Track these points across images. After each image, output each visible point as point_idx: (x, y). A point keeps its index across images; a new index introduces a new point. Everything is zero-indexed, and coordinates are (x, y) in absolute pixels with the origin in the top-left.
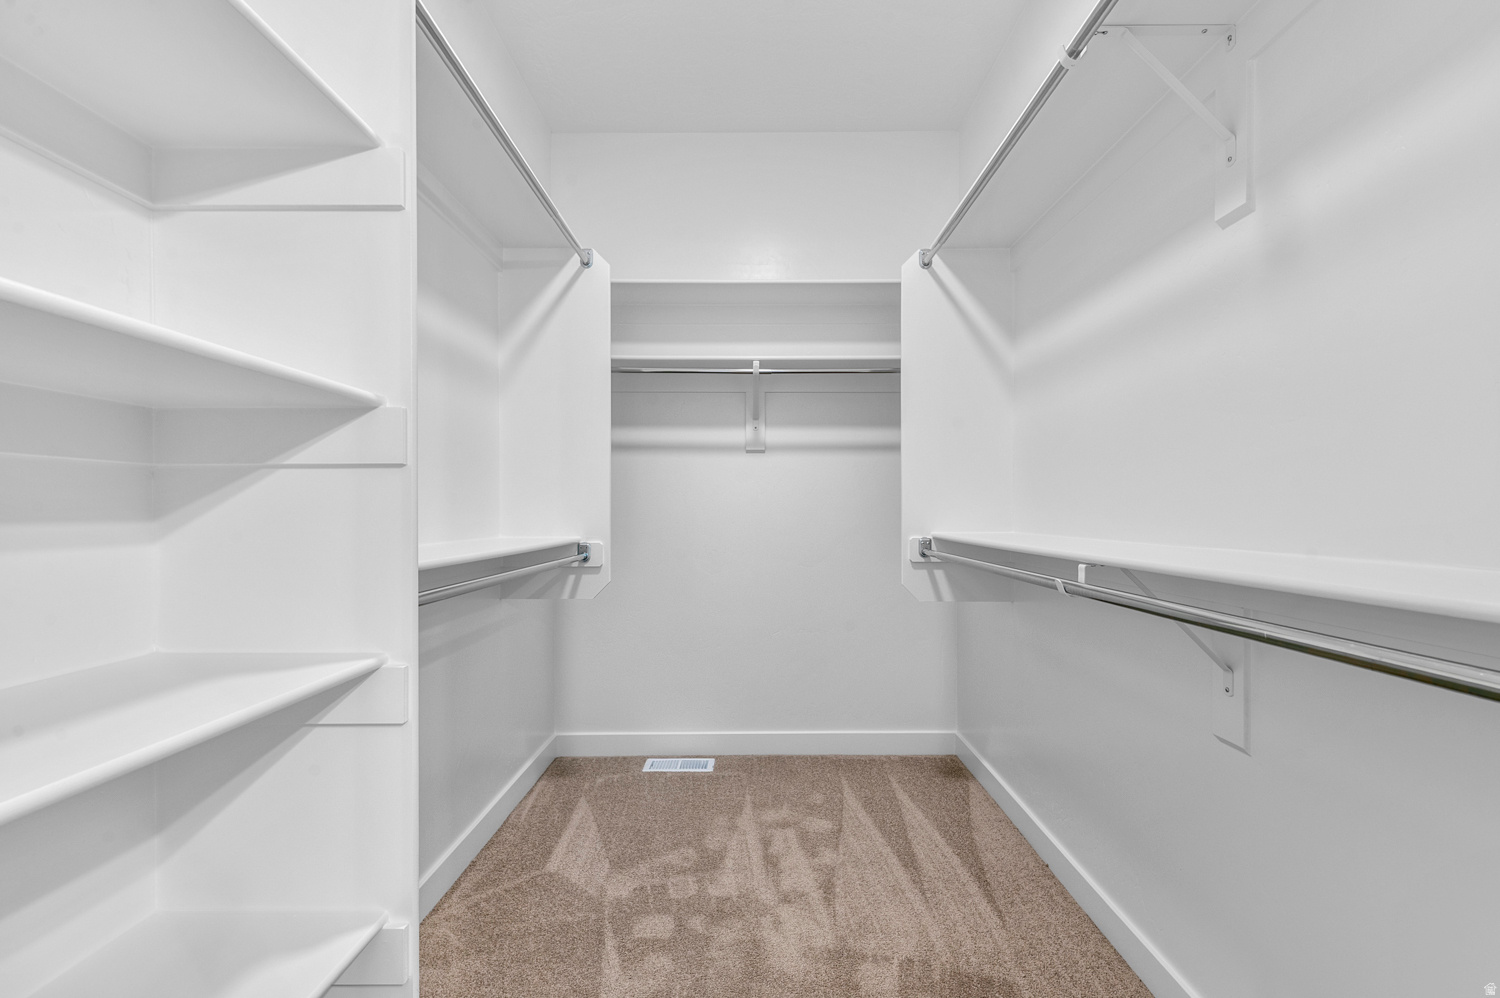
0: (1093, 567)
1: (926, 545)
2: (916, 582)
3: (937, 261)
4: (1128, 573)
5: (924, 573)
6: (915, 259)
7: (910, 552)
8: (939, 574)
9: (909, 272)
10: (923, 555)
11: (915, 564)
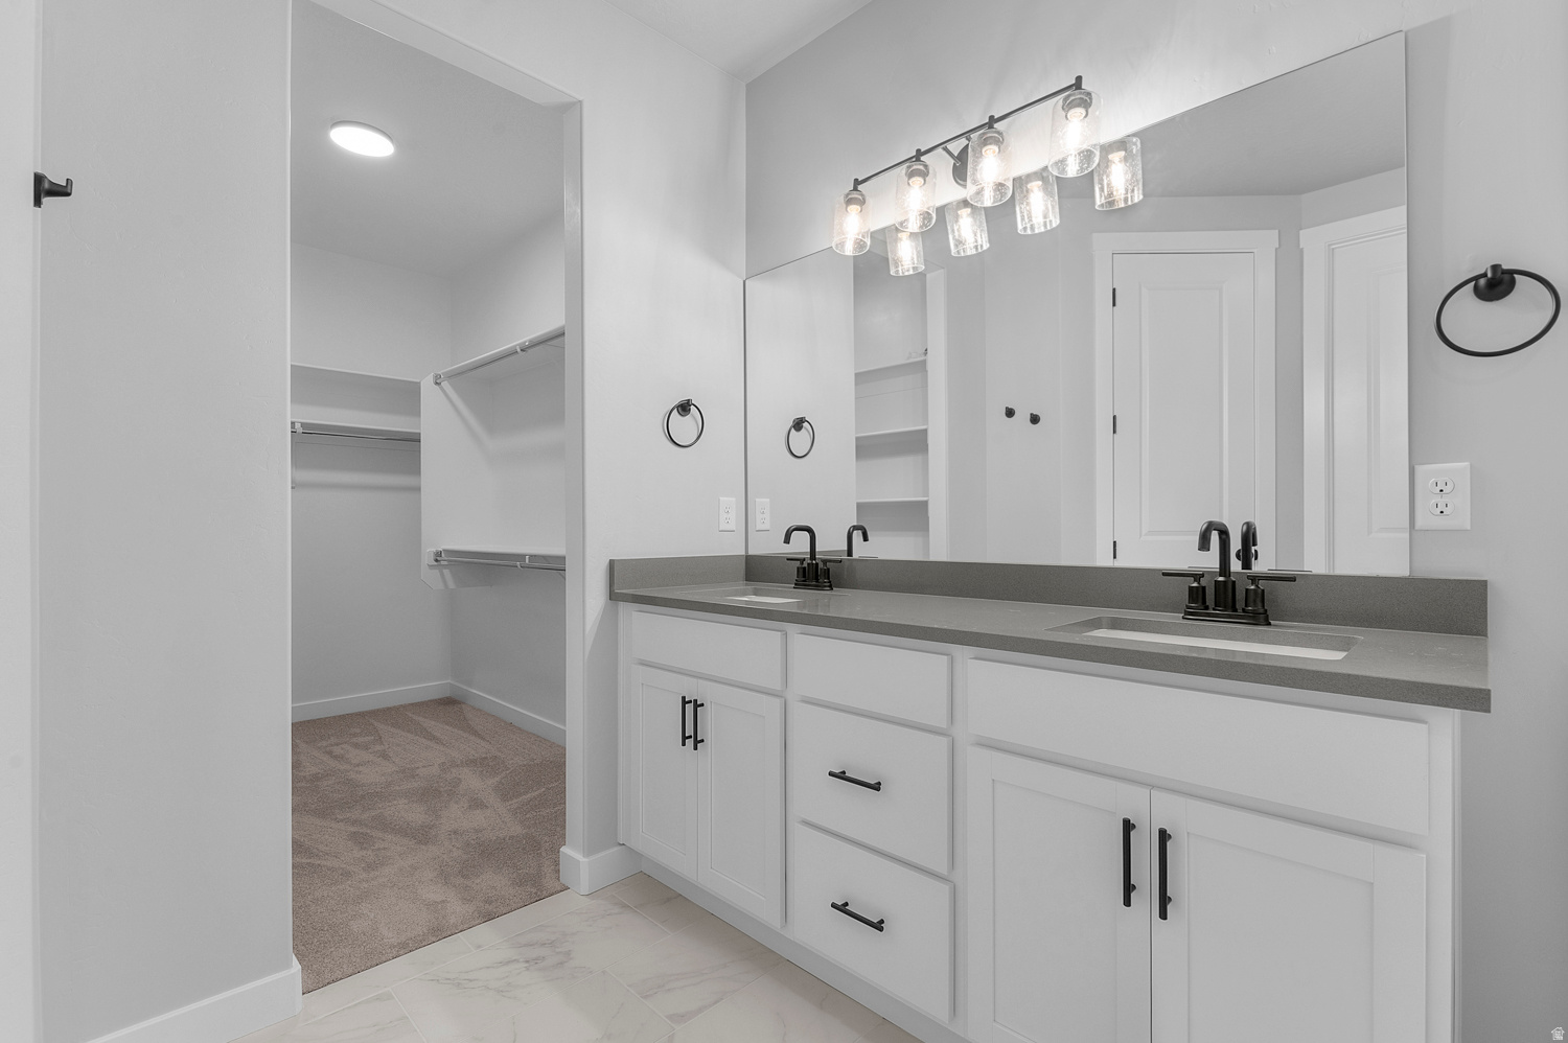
0: (532, 557)
1: (439, 554)
2: (433, 578)
3: (445, 384)
4: (545, 558)
5: (436, 572)
6: (430, 379)
7: (427, 558)
8: (446, 572)
9: (427, 384)
10: (436, 561)
11: (431, 566)
